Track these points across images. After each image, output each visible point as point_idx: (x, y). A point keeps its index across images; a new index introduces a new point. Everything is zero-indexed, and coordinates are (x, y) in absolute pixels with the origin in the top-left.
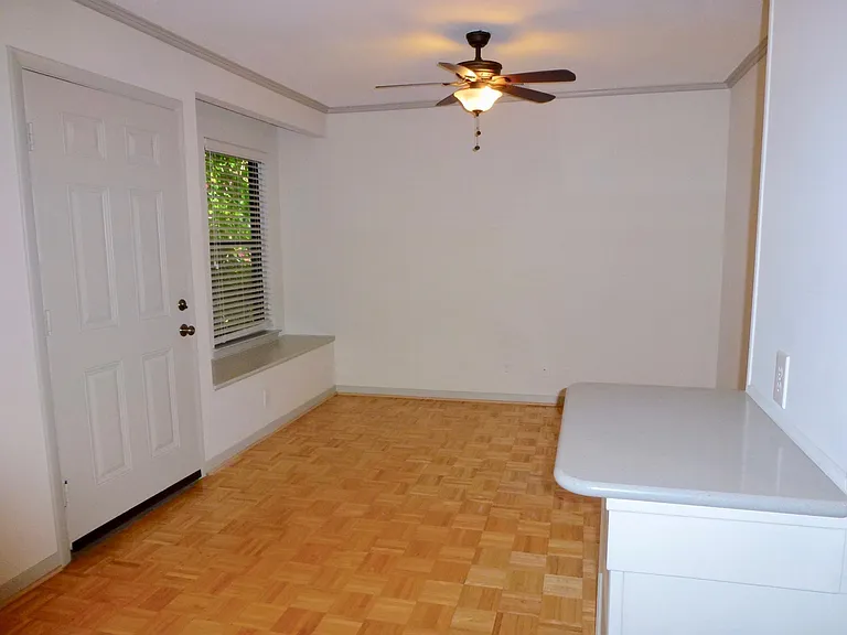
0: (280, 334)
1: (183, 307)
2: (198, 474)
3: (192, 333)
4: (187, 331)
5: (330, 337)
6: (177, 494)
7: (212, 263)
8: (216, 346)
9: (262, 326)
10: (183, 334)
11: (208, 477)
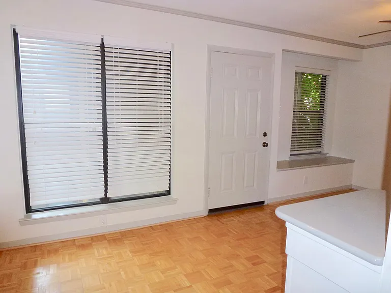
0: (328, 155)
1: (265, 135)
2: (263, 202)
3: (267, 146)
4: (265, 145)
5: (352, 160)
6: (253, 207)
7: (293, 120)
8: (291, 155)
9: (319, 150)
10: (264, 146)
11: (268, 205)
